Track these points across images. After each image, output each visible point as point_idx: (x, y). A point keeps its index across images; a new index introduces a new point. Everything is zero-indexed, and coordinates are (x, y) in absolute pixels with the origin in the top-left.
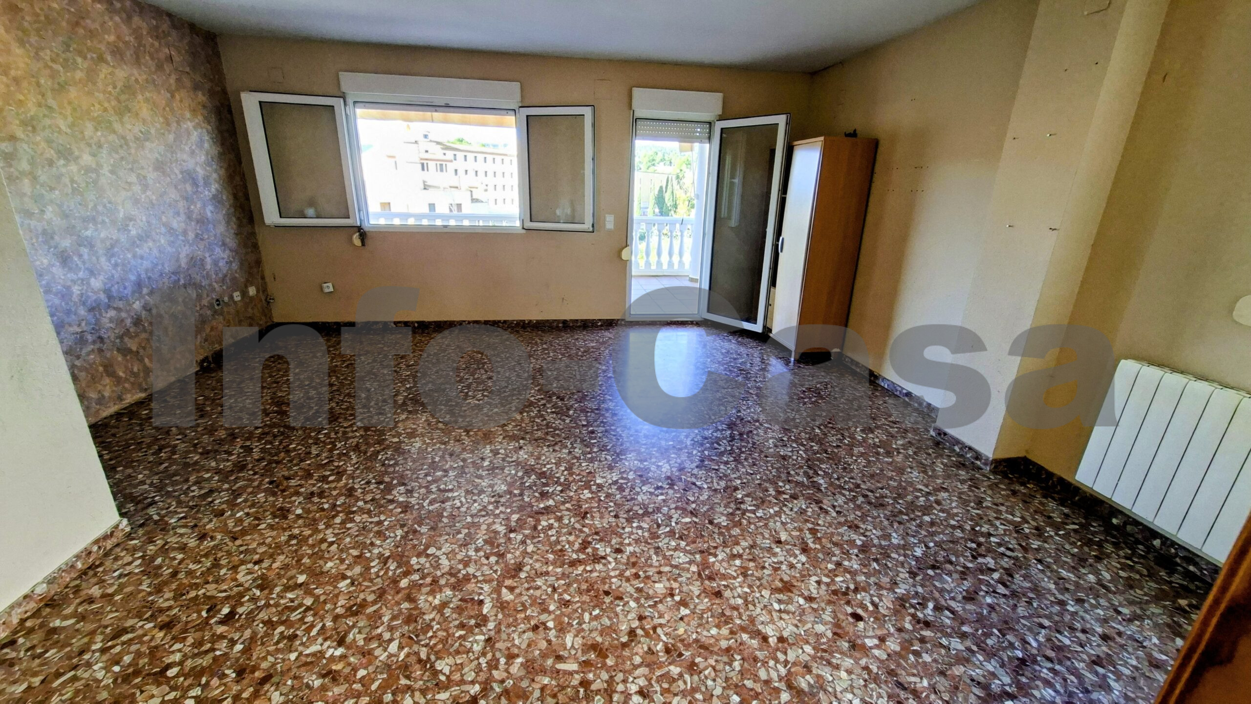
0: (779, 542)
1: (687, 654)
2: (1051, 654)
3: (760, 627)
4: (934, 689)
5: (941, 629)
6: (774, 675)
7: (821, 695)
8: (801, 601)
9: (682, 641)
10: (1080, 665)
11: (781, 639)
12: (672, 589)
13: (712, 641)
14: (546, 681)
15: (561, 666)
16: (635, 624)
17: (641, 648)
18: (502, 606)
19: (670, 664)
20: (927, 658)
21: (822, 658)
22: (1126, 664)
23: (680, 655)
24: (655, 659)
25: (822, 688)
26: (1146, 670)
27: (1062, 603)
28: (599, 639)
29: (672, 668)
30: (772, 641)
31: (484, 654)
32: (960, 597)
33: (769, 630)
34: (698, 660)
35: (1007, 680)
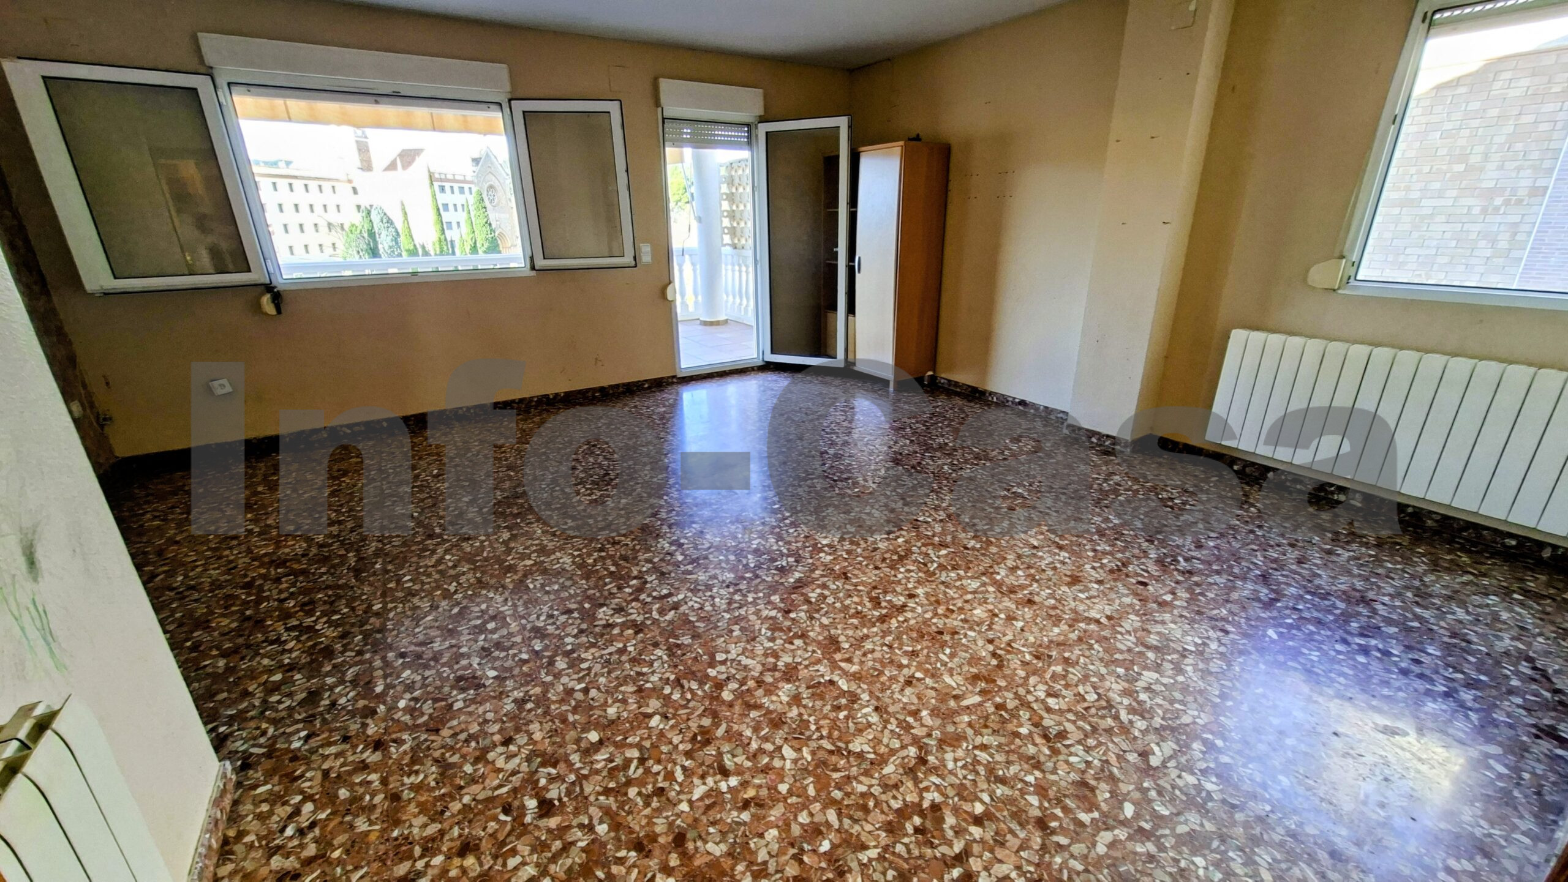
0: (1035, 547)
1: (1054, 653)
2: (1274, 566)
3: (1086, 614)
4: (1231, 612)
5: (1199, 572)
6: (1129, 644)
7: (1171, 644)
8: (1096, 586)
9: (1040, 646)
10: (1294, 567)
11: (1109, 618)
12: (991, 611)
13: (1062, 638)
14: (966, 719)
15: (965, 703)
16: (991, 648)
17: (1015, 662)
18: (857, 677)
19: (1049, 666)
20: (1210, 595)
21: (1148, 620)
22: (1315, 558)
23: (1050, 657)
24: (1033, 667)
25: (1168, 640)
26: (1326, 557)
27: (1252, 532)
28: (974, 670)
29: (1053, 668)
30: (1104, 620)
31: (887, 722)
32: (1193, 548)
33: (1093, 614)
34: (1067, 655)
35: (1265, 591)
